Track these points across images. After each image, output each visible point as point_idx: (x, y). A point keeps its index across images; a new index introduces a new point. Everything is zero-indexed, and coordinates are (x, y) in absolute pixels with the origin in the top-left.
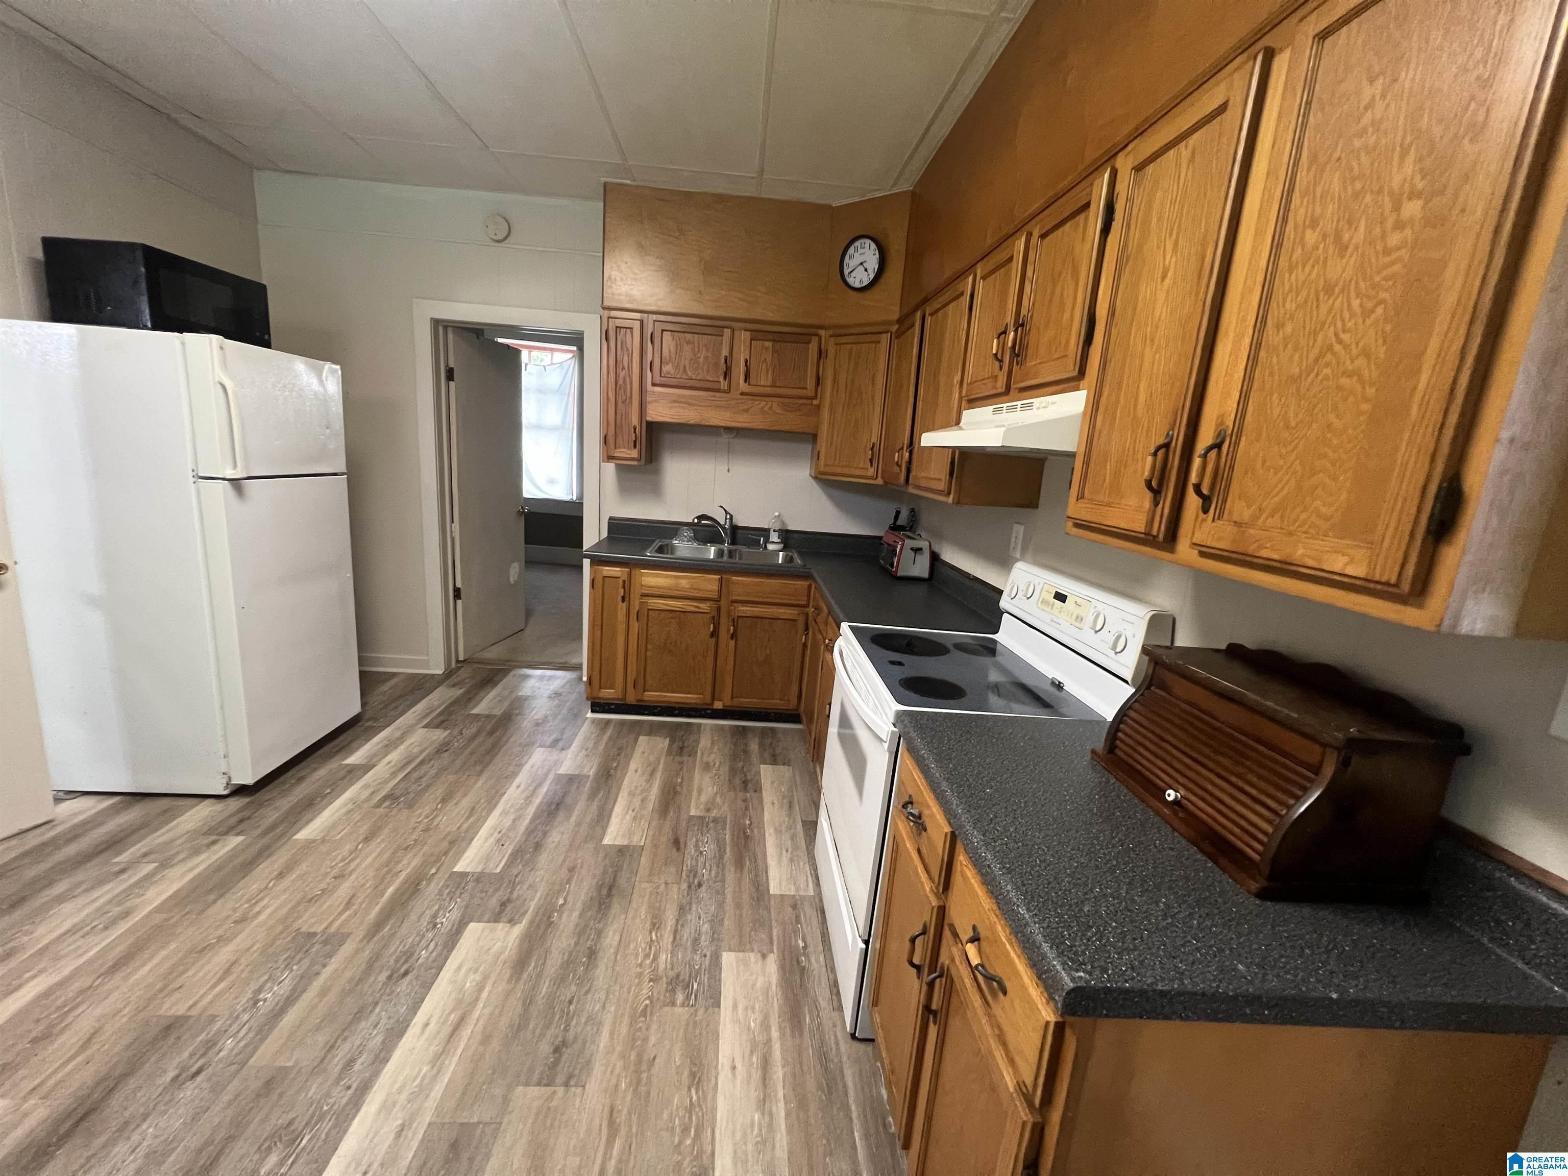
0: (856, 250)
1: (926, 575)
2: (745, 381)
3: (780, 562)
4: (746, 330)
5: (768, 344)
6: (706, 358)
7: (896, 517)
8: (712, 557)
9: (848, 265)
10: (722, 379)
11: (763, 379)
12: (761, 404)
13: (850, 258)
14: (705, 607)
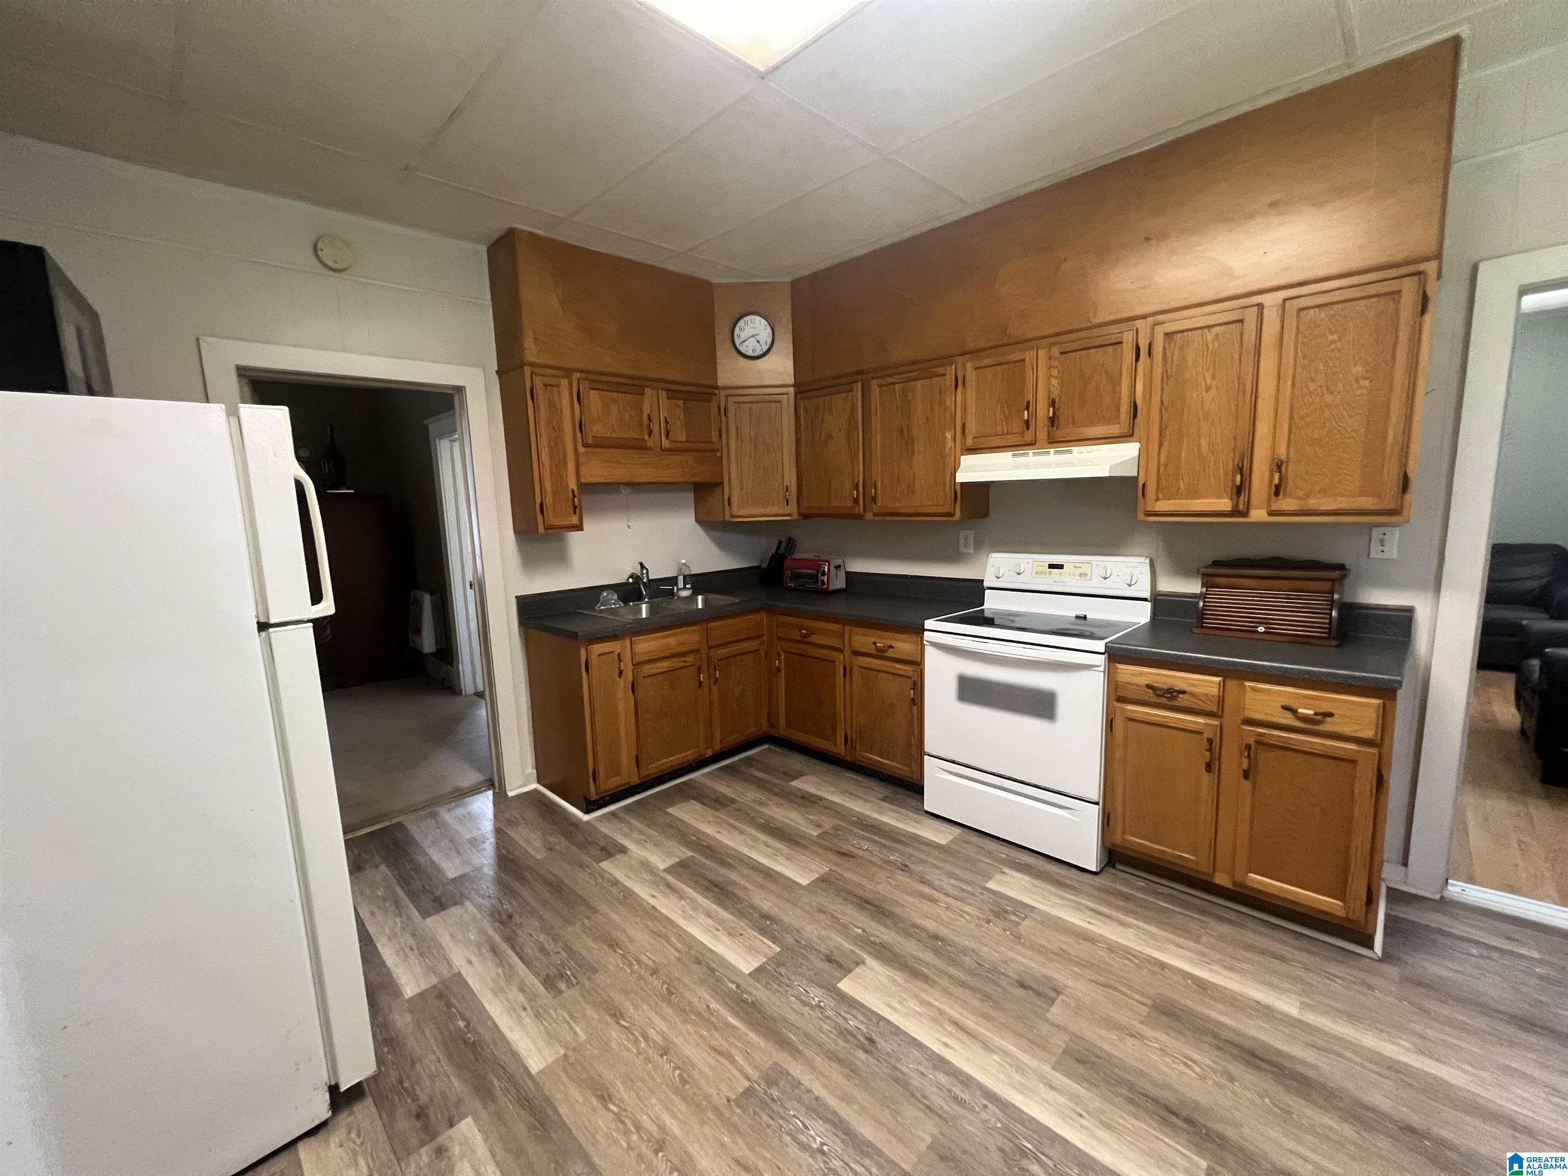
0: (747, 323)
1: (844, 586)
2: (667, 438)
3: (700, 606)
4: (662, 389)
5: (681, 402)
6: (631, 416)
7: (778, 548)
8: (644, 616)
9: (739, 336)
10: (646, 437)
11: (680, 435)
12: (678, 458)
13: (741, 329)
14: (690, 659)
